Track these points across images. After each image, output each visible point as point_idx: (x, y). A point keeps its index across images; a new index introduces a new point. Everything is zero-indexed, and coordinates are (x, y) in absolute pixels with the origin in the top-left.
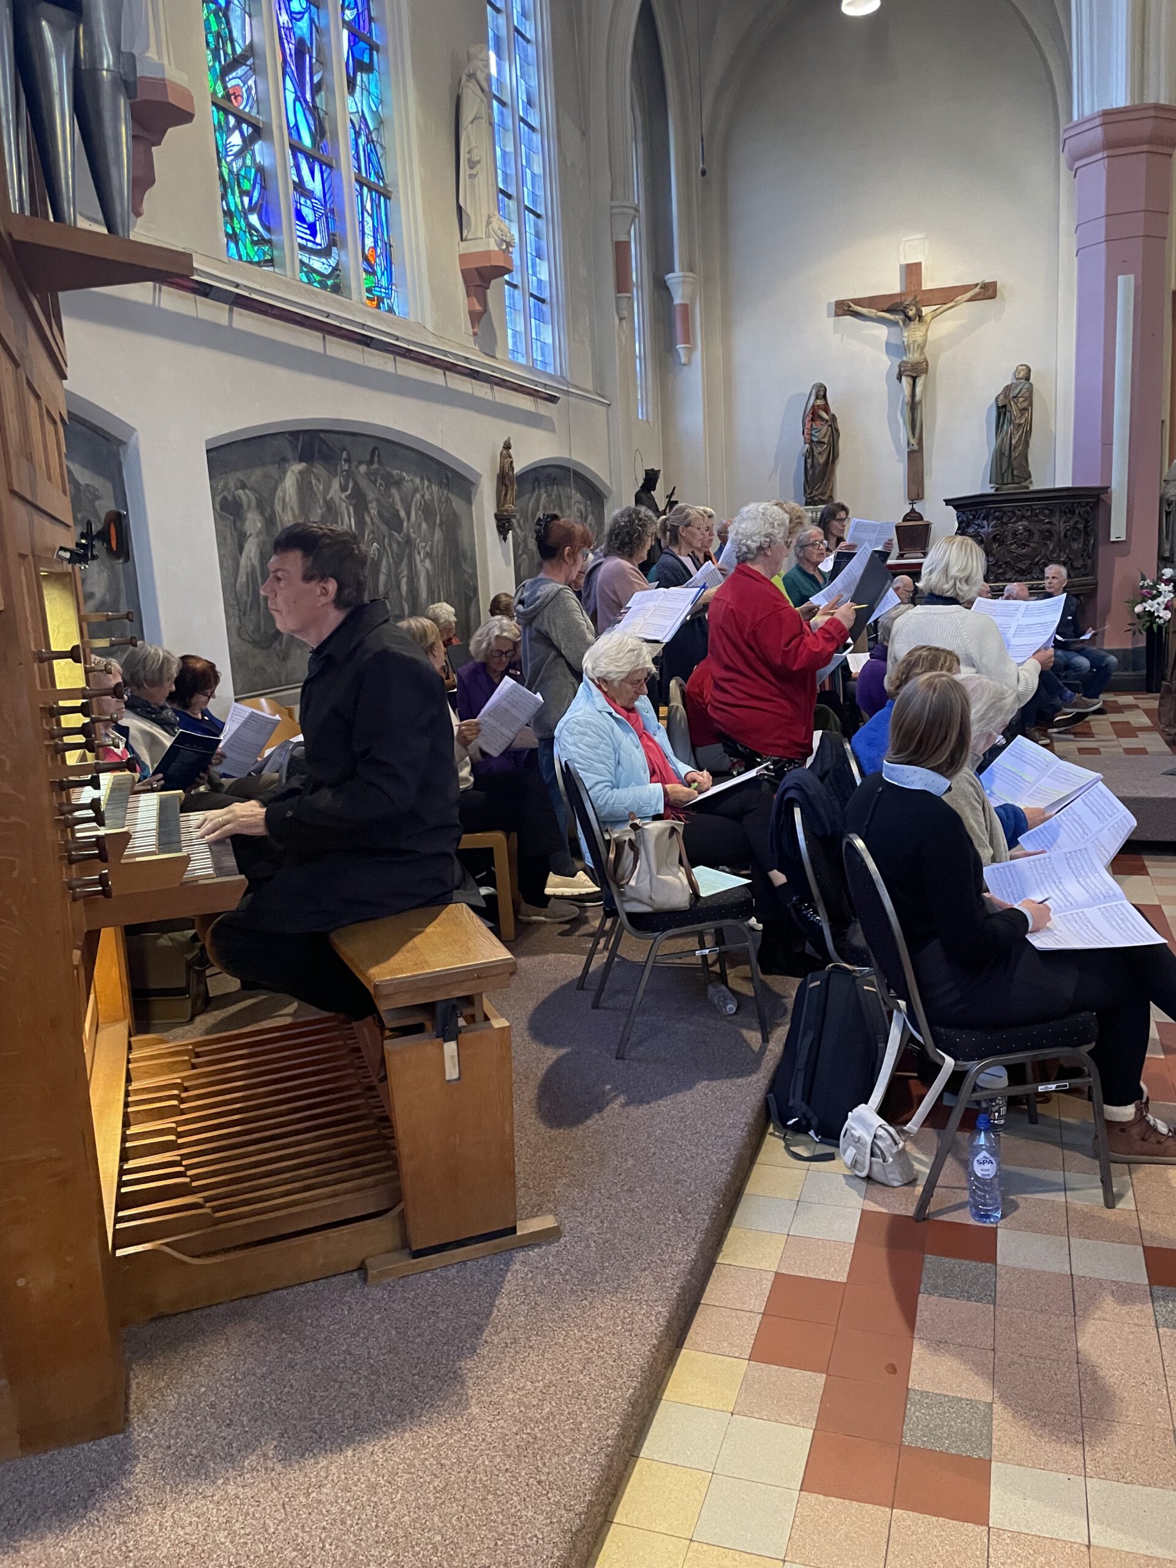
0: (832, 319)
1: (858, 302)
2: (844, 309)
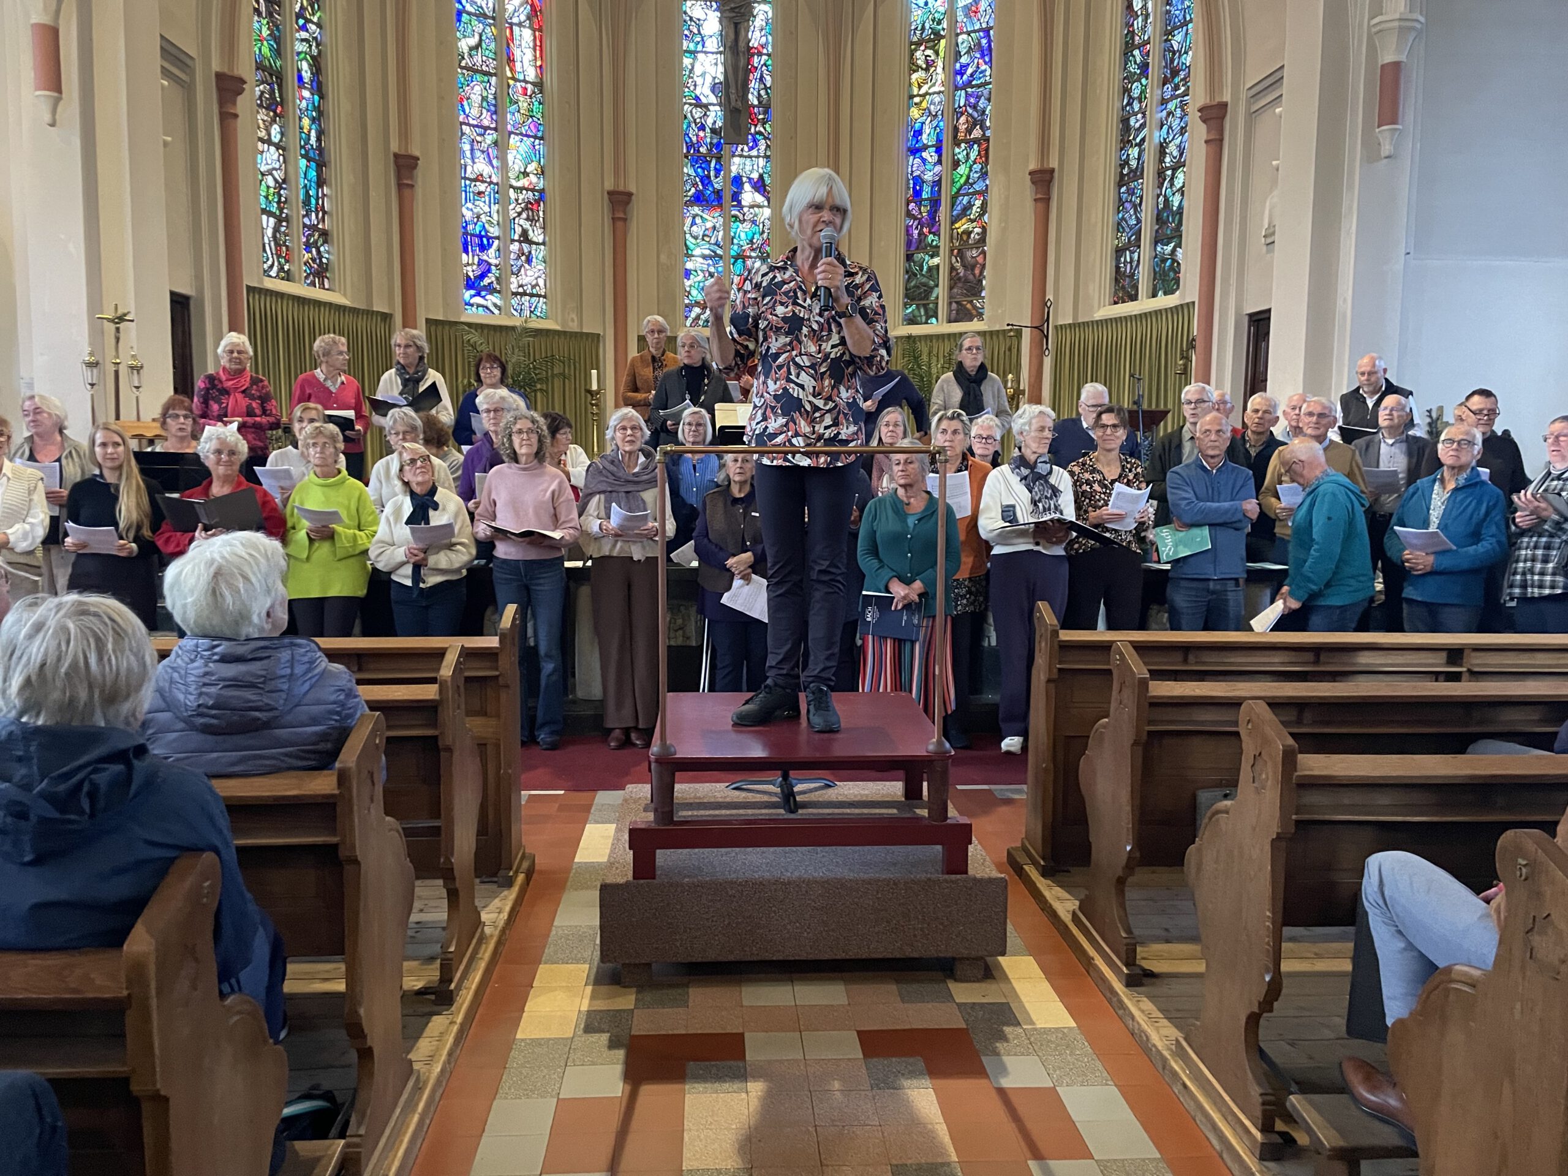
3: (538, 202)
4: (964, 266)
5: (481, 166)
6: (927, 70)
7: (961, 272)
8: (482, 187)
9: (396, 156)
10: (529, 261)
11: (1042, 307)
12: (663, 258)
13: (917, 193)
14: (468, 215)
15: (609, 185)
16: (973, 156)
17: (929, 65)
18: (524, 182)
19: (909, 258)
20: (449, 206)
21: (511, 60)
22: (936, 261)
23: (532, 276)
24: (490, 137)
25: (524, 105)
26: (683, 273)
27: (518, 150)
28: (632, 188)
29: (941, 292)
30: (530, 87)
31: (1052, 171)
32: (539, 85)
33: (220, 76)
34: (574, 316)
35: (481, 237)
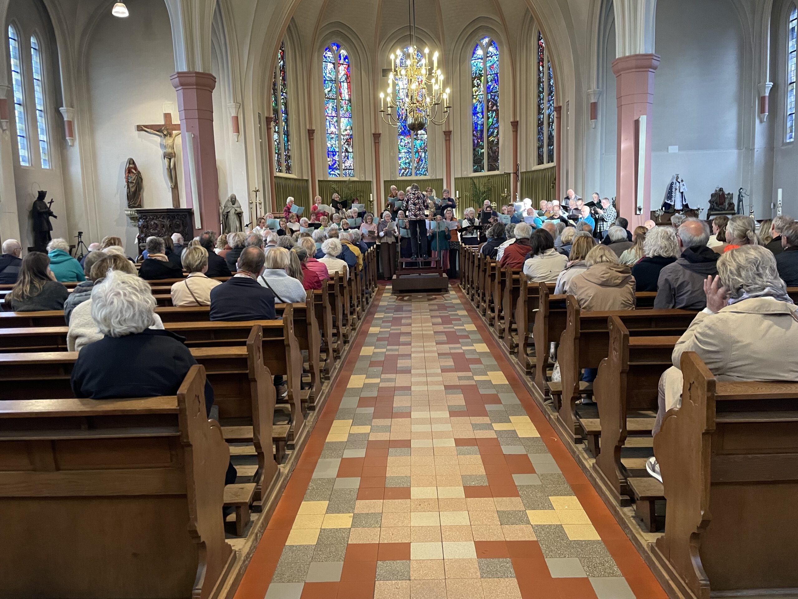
0: (137, 132)
1: (146, 126)
2: (140, 128)
3: (350, 139)
4: (492, 152)
5: (333, 129)
6: (478, 87)
7: (491, 154)
8: (333, 136)
9: (308, 130)
10: (348, 158)
11: (516, 166)
12: (391, 154)
13: (476, 128)
14: (329, 145)
15: (373, 132)
16: (494, 115)
17: (479, 85)
18: (346, 133)
19: (474, 150)
20: (324, 143)
21: (341, 94)
22: (483, 150)
23: (349, 163)
24: (335, 119)
25: (345, 108)
26: (398, 159)
27: (344, 122)
28: (381, 132)
29: (485, 161)
30: (347, 102)
31: (518, 122)
32: (350, 100)
33: (267, 118)
34: (363, 175)
35: (333, 152)
